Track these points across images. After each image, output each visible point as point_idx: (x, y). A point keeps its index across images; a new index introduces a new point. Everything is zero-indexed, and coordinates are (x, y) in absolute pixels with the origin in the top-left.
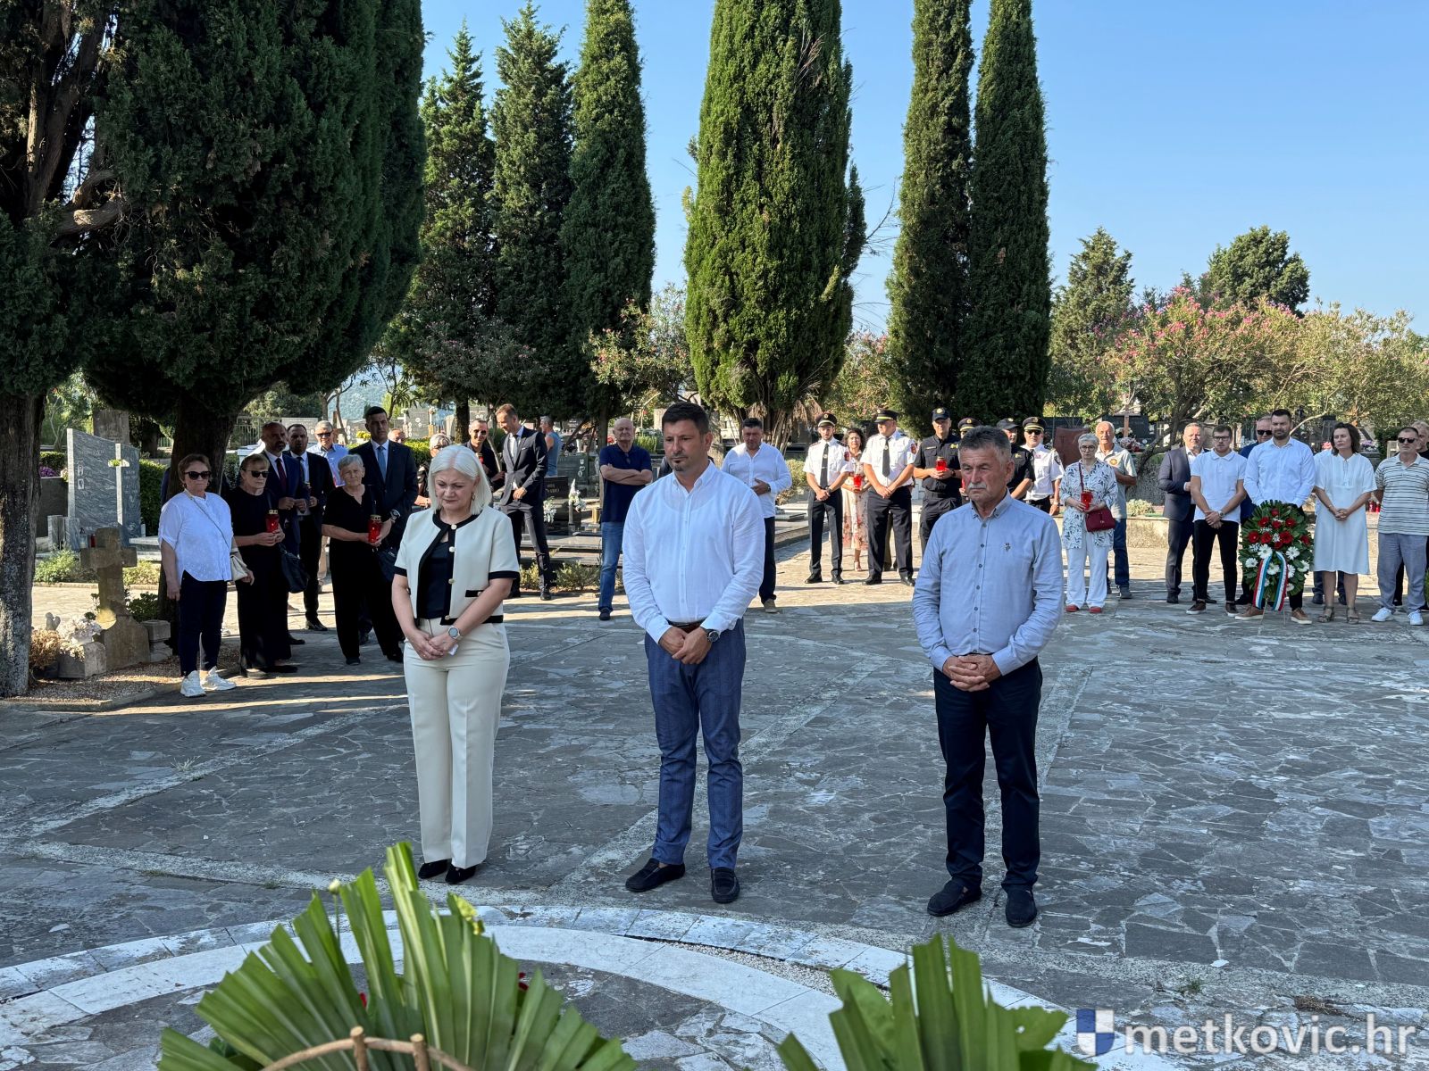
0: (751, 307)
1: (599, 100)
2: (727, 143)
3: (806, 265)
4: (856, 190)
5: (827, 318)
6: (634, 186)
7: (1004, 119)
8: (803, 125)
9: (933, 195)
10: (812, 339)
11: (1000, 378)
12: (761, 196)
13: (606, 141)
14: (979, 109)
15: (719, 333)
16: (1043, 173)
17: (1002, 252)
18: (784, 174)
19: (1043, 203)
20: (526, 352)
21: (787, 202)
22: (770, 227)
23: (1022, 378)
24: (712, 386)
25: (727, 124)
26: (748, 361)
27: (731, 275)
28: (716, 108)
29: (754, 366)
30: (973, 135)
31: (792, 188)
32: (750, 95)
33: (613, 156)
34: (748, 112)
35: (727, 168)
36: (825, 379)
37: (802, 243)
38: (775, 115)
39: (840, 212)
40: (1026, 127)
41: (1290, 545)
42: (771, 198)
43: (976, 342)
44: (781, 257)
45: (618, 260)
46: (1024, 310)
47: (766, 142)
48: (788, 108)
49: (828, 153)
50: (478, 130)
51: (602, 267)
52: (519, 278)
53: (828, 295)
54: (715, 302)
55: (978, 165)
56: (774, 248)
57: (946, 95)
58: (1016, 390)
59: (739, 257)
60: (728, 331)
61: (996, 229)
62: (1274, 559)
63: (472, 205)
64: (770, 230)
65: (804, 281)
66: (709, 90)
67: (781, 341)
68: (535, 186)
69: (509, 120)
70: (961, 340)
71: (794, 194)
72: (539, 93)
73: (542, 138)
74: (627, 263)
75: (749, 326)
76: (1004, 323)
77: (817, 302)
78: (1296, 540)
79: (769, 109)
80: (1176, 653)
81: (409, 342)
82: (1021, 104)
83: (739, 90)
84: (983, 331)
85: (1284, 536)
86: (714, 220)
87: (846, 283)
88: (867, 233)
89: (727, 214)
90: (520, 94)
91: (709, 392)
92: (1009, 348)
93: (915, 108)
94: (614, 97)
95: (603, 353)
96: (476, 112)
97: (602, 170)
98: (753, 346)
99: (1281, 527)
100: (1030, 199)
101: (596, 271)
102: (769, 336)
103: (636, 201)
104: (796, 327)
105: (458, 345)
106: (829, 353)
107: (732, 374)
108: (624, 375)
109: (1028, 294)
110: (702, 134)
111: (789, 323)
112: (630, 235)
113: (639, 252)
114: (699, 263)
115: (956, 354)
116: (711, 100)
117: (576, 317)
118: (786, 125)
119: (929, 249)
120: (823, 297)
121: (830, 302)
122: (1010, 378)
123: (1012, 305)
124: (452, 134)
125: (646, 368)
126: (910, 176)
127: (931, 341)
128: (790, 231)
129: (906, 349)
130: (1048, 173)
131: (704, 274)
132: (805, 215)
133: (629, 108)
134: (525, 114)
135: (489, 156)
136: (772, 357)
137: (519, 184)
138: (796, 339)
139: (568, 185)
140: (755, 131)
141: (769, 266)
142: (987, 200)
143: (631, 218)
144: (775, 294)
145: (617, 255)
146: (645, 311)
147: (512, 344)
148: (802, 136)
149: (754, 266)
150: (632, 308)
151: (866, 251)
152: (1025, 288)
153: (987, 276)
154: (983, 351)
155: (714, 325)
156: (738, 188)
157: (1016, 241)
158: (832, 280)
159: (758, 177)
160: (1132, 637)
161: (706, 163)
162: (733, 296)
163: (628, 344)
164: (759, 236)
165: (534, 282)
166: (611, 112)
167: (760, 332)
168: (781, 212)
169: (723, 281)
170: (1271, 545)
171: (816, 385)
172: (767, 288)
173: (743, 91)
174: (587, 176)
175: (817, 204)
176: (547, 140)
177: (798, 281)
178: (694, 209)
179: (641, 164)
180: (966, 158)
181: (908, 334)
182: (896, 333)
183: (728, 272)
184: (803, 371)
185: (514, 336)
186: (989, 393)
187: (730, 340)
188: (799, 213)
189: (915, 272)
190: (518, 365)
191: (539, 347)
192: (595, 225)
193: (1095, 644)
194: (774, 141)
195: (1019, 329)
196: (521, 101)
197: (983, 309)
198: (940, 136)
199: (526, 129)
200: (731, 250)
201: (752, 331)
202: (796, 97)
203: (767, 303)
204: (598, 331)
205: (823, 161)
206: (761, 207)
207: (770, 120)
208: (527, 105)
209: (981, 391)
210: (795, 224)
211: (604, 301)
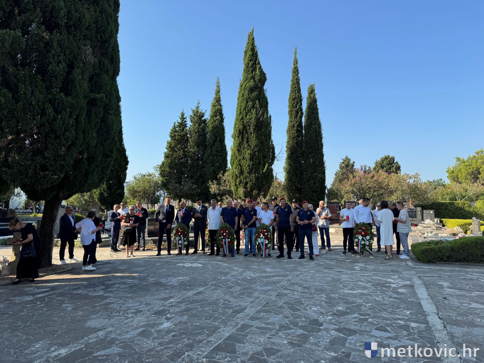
0: (246, 174)
1: (213, 127)
2: (239, 134)
3: (260, 163)
4: (273, 145)
5: (265, 176)
6: (222, 146)
7: (311, 128)
8: (258, 130)
9: (294, 146)
10: (262, 182)
11: (312, 191)
12: (248, 147)
13: (215, 136)
14: (305, 126)
15: (238, 180)
16: (321, 140)
17: (311, 160)
18: (253, 141)
19: (322, 148)
20: (195, 186)
21: (254, 148)
22: (250, 154)
23: (318, 191)
24: (237, 194)
25: (239, 130)
26: (245, 187)
27: (241, 166)
28: (237, 126)
29: (247, 188)
30: (304, 132)
31: (256, 144)
32: (245, 123)
33: (217, 139)
34: (244, 127)
35: (240, 140)
36: (266, 192)
37: (259, 158)
38: (251, 128)
39: (268, 150)
40: (316, 129)
41: (367, 235)
42: (251, 147)
43: (306, 182)
44: (253, 161)
45: (217, 164)
46: (318, 174)
47: (249, 134)
48: (254, 126)
49: (265, 136)
50: (185, 134)
51: (214, 165)
52: (194, 169)
53: (265, 170)
54: (237, 173)
55: (305, 139)
56: (251, 159)
57: (296, 122)
58: (317, 194)
59: (243, 161)
60: (240, 180)
61: (310, 154)
62: (363, 239)
63: (183, 152)
64: (250, 155)
65: (259, 167)
66: (236, 122)
67: (253, 182)
68: (198, 147)
69: (192, 131)
70: (303, 182)
71: (256, 146)
72: (199, 125)
73: (200, 136)
74: (220, 164)
75: (245, 178)
76: (313, 177)
77: (262, 172)
78: (369, 234)
79: (250, 126)
80: (332, 269)
81: (166, 185)
82: (315, 124)
83: (242, 122)
84: (308, 180)
85: (365, 233)
86: (237, 153)
87: (271, 168)
88: (276, 155)
89: (240, 151)
90: (195, 125)
91: (236, 195)
92: (315, 183)
93: (289, 126)
94: (217, 125)
95: (212, 186)
96: (185, 130)
97: (214, 142)
98: (246, 183)
99: (364, 230)
100: (318, 147)
101: (212, 166)
102: (250, 181)
103: (222, 150)
104: (257, 179)
105: (178, 185)
106: (266, 185)
107: (241, 190)
108: (217, 192)
109: (319, 170)
110: (234, 132)
111: (255, 177)
112: (220, 158)
113: (223, 161)
114: (233, 163)
115: (301, 185)
116: (236, 124)
117: (207, 178)
118: (254, 130)
119: (293, 159)
120: (264, 171)
121: (266, 172)
122: (315, 191)
123: (315, 173)
124: (178, 135)
125: (224, 190)
126: (288, 142)
127: (295, 182)
128: (255, 155)
129: (288, 184)
130: (323, 141)
131: (234, 166)
132: (259, 151)
133: (221, 128)
134: (196, 130)
135: (187, 140)
136: (251, 186)
137: (194, 146)
138: (257, 181)
139: (206, 146)
140: (246, 131)
141: (250, 163)
142: (307, 147)
143: (221, 153)
144: (252, 170)
145: (217, 162)
146: (223, 176)
147: (191, 185)
148: (258, 132)
149: (246, 164)
150: (220, 175)
151: (276, 160)
152: (318, 168)
153: (308, 166)
154: (308, 185)
155: (237, 178)
156: (242, 145)
157: (315, 157)
158: (266, 167)
159: (247, 142)
160: (322, 263)
161: (235, 139)
162: (241, 171)
163: (219, 184)
164: (247, 156)
165: (197, 169)
166: (216, 129)
167: (248, 180)
168: (253, 150)
169: (239, 168)
170: (362, 235)
171: (262, 193)
172: (250, 169)
173: (243, 122)
174: (210, 144)
175: (262, 148)
176: (201, 136)
177: (258, 167)
178: (232, 150)
179: (224, 141)
180: (302, 138)
181: (288, 180)
182: (286, 180)
183: (240, 165)
184: (260, 190)
185: (192, 183)
186: (310, 195)
187: (241, 182)
188: (258, 151)
189: (290, 165)
190: (193, 190)
191: (198, 185)
192: (212, 155)
193: (309, 265)
194: (251, 134)
195: (317, 179)
196: (195, 127)
197: (308, 174)
198: (295, 132)
199: (196, 133)
200: (241, 160)
201: (246, 180)
202: (256, 123)
203: (250, 172)
204: (212, 181)
205: (263, 138)
206: (248, 149)
207: (250, 129)
208: (196, 128)
209: (308, 195)
210: (257, 153)
211: (214, 173)
